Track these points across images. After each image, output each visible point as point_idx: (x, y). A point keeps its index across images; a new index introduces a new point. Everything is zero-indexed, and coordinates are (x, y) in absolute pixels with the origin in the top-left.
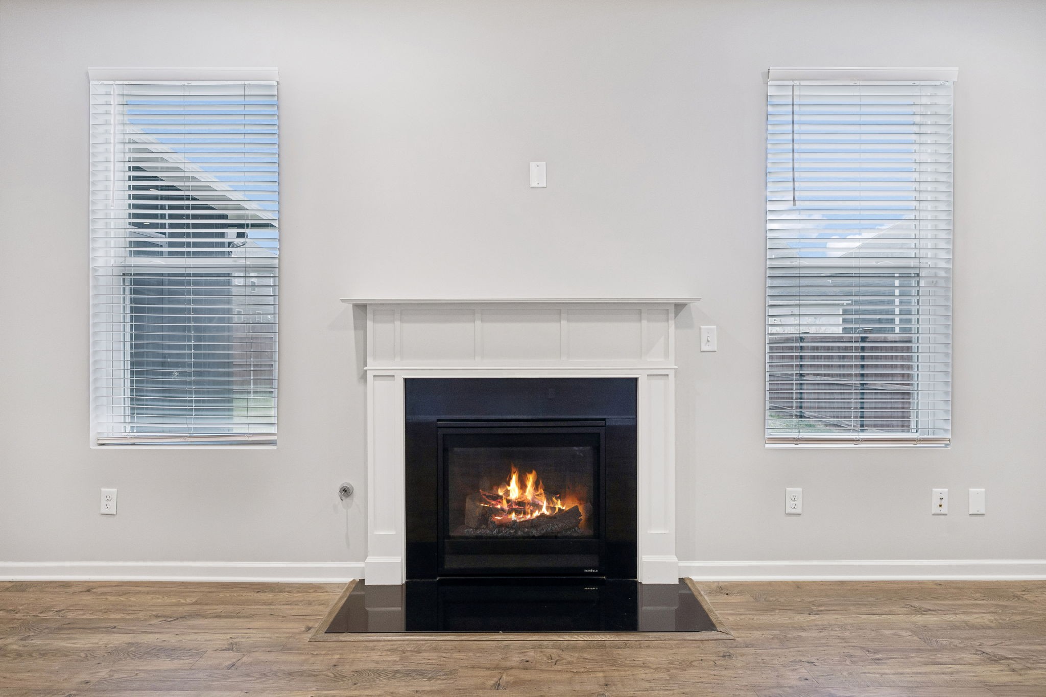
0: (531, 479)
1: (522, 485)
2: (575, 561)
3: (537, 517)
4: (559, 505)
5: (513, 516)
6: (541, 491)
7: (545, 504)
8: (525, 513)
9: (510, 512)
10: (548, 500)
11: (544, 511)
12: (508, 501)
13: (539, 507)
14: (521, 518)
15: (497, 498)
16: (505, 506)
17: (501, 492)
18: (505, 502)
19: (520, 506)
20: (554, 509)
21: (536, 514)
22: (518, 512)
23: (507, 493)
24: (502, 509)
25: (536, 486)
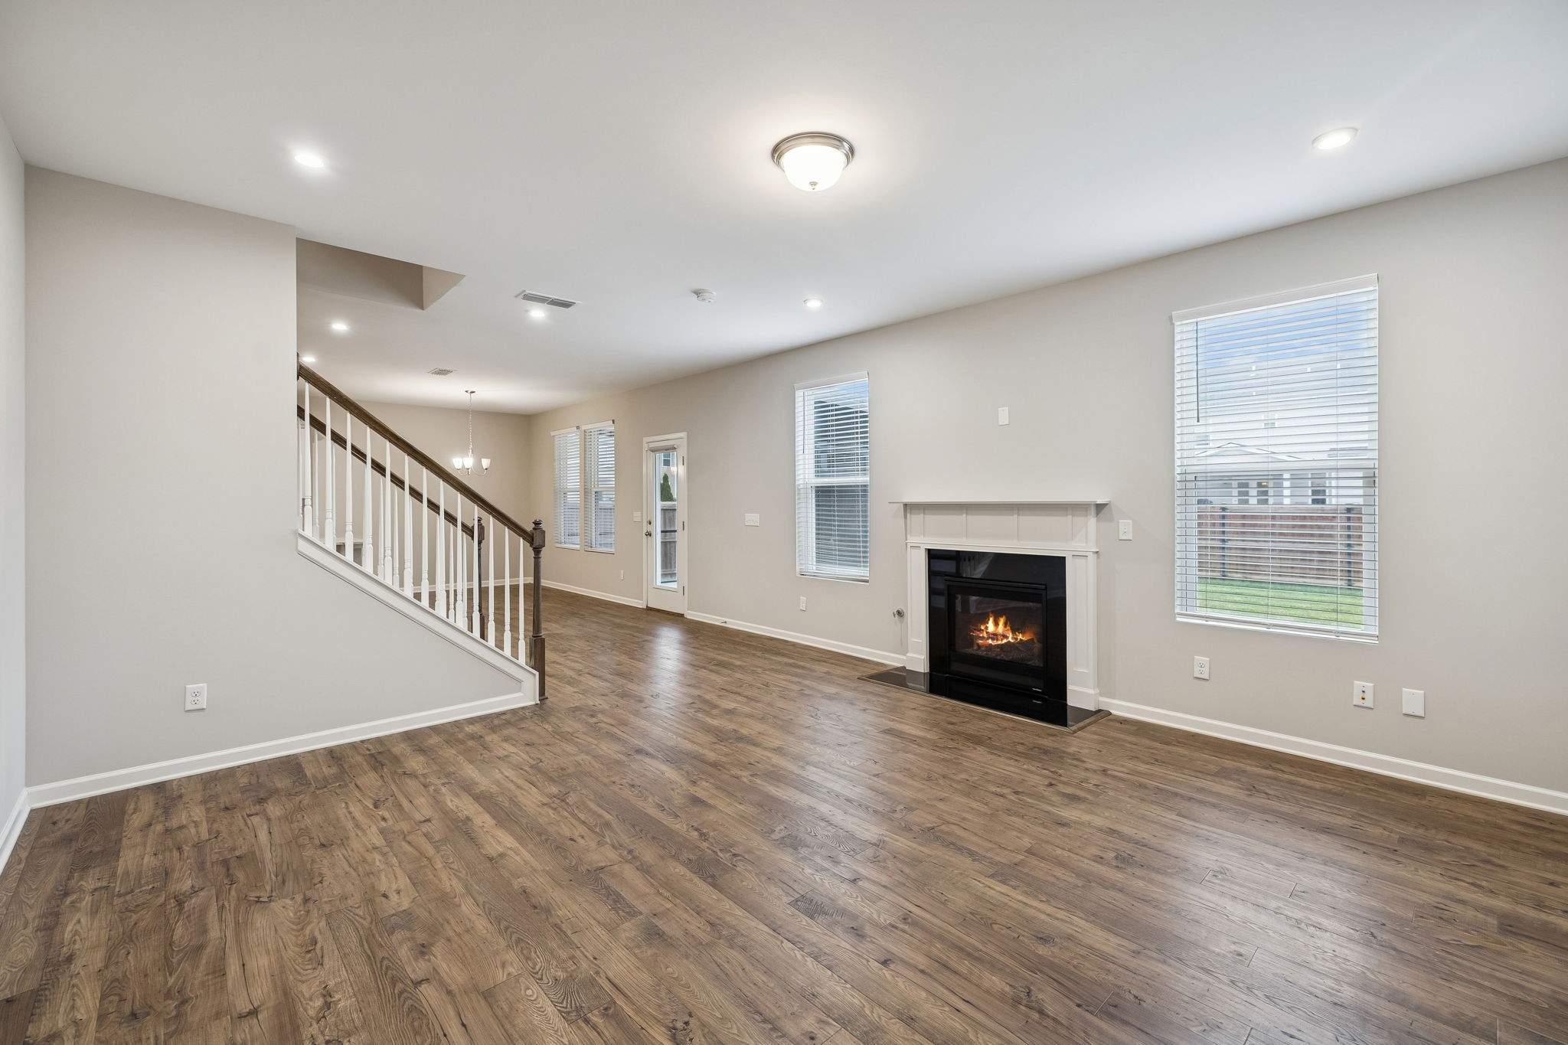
0: (1002, 621)
1: (996, 624)
2: (1028, 681)
3: (1005, 643)
4: (1020, 637)
5: (990, 641)
6: (1009, 628)
7: (1011, 636)
8: (997, 640)
9: (988, 639)
10: (1013, 633)
11: (1010, 639)
12: (987, 633)
13: (1007, 637)
14: (995, 643)
15: (981, 631)
16: (985, 635)
17: (983, 628)
18: (985, 633)
19: (994, 636)
20: (1016, 639)
21: (1005, 641)
22: (993, 639)
23: (987, 628)
24: (983, 637)
25: (1005, 624)
